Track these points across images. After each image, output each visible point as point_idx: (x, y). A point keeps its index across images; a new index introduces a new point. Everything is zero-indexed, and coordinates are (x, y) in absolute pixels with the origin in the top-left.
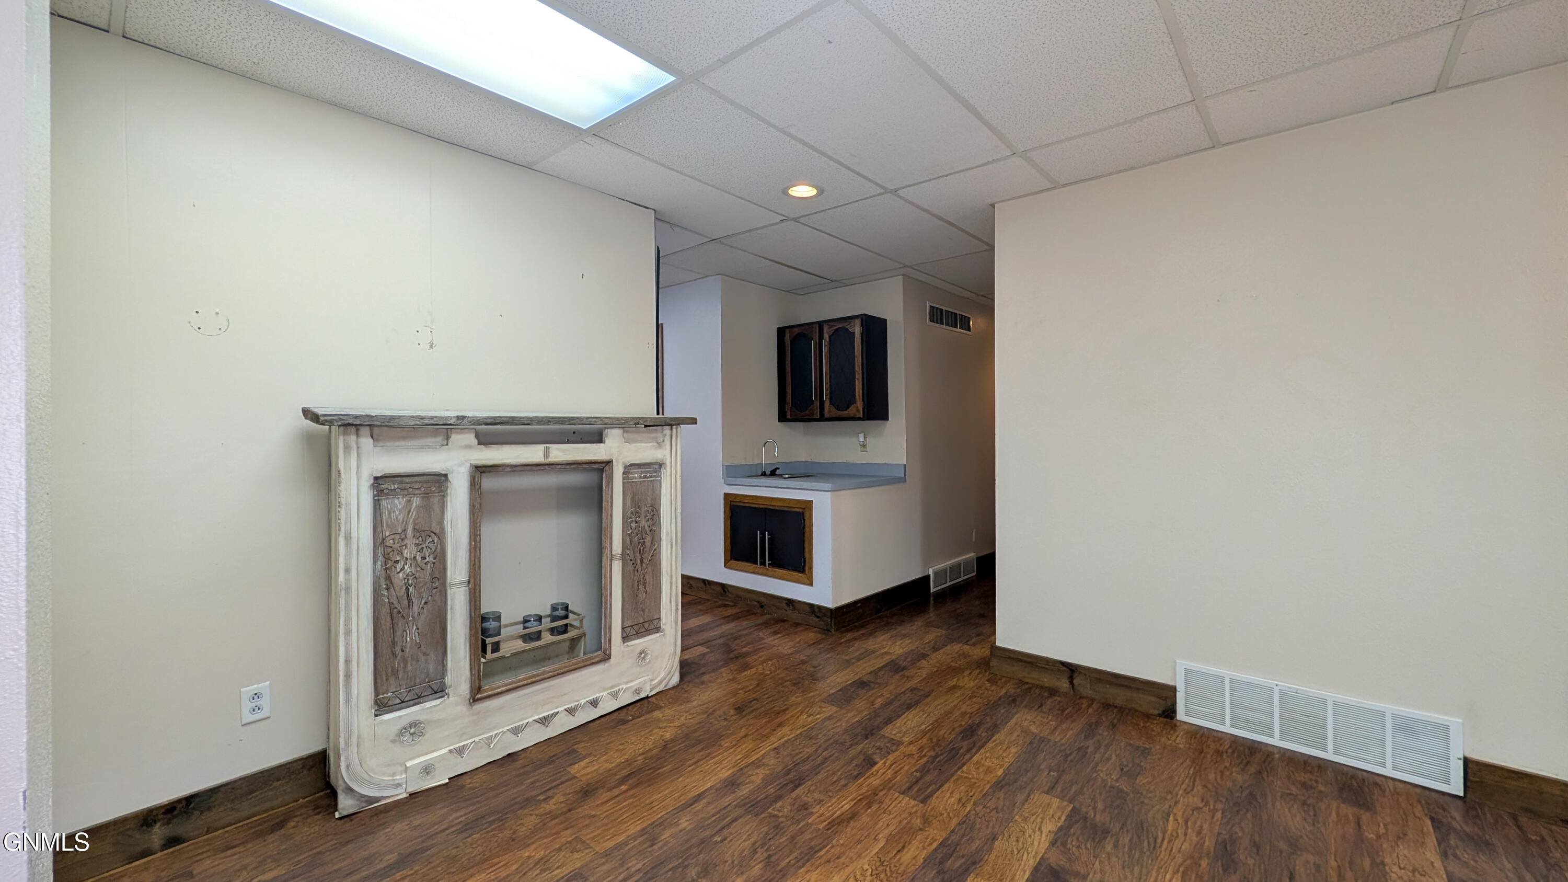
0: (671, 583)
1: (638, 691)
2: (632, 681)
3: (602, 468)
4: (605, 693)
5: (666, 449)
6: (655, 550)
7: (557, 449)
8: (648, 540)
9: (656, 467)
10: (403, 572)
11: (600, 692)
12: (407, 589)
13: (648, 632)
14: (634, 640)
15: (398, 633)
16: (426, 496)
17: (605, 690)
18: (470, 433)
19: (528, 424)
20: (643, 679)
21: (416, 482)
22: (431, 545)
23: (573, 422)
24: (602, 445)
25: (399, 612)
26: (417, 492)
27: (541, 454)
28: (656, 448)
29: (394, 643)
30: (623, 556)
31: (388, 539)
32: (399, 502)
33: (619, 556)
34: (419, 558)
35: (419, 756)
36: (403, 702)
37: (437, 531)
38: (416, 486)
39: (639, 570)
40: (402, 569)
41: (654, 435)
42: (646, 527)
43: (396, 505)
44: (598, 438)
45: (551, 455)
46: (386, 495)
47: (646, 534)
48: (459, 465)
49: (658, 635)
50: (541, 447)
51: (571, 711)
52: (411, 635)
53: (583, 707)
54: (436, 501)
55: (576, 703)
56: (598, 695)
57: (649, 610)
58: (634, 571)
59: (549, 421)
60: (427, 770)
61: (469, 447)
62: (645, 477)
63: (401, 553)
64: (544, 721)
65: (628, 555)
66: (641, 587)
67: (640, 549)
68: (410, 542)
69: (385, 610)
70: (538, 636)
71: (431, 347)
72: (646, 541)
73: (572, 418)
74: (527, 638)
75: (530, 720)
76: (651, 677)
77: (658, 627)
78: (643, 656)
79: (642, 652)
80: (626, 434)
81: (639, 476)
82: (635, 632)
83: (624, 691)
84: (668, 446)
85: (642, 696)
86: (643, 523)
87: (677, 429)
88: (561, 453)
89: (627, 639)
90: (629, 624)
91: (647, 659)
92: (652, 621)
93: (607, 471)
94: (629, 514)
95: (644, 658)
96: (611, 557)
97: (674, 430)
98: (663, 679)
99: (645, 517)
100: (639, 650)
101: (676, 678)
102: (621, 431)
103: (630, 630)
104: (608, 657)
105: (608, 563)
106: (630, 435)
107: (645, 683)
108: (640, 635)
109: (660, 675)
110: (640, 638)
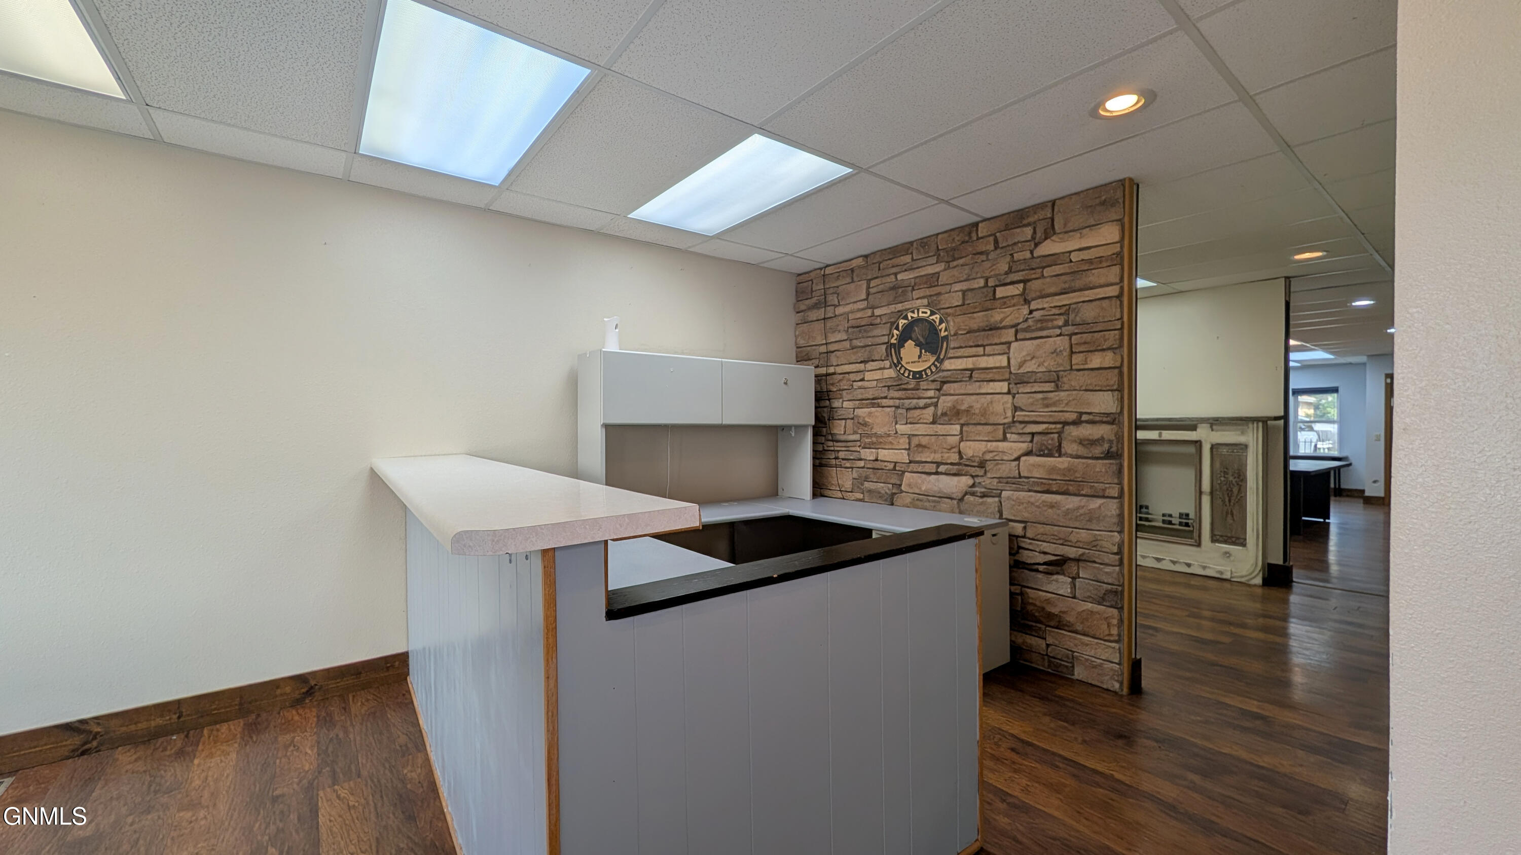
1: (1221, 573)
2: (1217, 565)
3: (1198, 444)
4: (1196, 563)
5: (1248, 436)
6: (1242, 497)
8: (1235, 490)
9: (1243, 446)
13: (1234, 543)
14: (1222, 544)
17: (1197, 562)
19: (1146, 422)
20: (1225, 568)
23: (1171, 420)
24: (1194, 432)
27: (1156, 435)
28: (1239, 435)
30: (1212, 493)
33: (1208, 494)
39: (1227, 505)
41: (1240, 428)
42: (1234, 482)
44: (1193, 428)
45: (1162, 436)
49: (1241, 548)
50: (1156, 432)
51: (1174, 562)
53: (1180, 563)
55: (1177, 560)
56: (1192, 562)
57: (1236, 530)
58: (1223, 505)
59: (1157, 420)
62: (1233, 452)
64: (1158, 560)
65: (1218, 494)
66: (1230, 516)
67: (1228, 494)
70: (1171, 523)
72: (1234, 490)
74: (1164, 522)
76: (1233, 570)
77: (1244, 544)
78: (1227, 554)
79: (1226, 553)
80: (1211, 427)
81: (1224, 450)
82: (1221, 539)
83: (1209, 567)
84: (1251, 435)
85: (1224, 577)
86: (1231, 478)
87: (1257, 424)
88: (1167, 435)
89: (1213, 540)
90: (1216, 533)
91: (1232, 558)
92: (1238, 538)
93: (1198, 447)
94: (1219, 472)
95: (1229, 557)
96: (1201, 493)
97: (1255, 425)
98: (1246, 576)
99: (1233, 475)
100: (1224, 550)
101: (1258, 581)
102: (1209, 425)
103: (1218, 537)
104: (1199, 545)
105: (1198, 495)
106: (1214, 427)
107: (1226, 570)
108: (1225, 542)
109: (1244, 573)
110: (1226, 544)
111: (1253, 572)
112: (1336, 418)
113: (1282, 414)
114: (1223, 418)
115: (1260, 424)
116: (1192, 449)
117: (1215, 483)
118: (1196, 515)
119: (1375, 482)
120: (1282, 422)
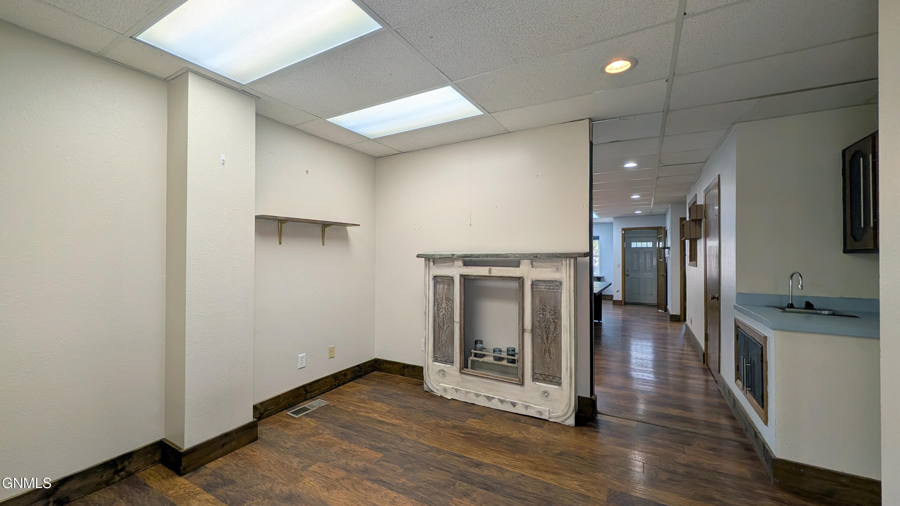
0: (567, 359)
1: (541, 413)
2: (537, 405)
3: (520, 280)
4: (520, 403)
5: (562, 273)
6: (557, 334)
7: (495, 269)
8: (552, 327)
9: (558, 283)
10: (442, 312)
11: (519, 401)
12: (443, 319)
13: (551, 382)
14: (541, 382)
15: (441, 334)
16: (449, 285)
17: (521, 401)
18: (460, 261)
19: (478, 257)
20: (545, 408)
21: (446, 279)
22: (450, 304)
23: (498, 256)
24: (517, 268)
25: (441, 327)
26: (446, 283)
27: (488, 271)
28: (555, 272)
29: (439, 338)
30: (532, 331)
31: (438, 299)
32: (441, 286)
33: (530, 331)
34: (446, 308)
35: (444, 384)
36: (441, 361)
37: (452, 299)
38: (446, 281)
39: (546, 343)
40: (442, 311)
41: (555, 264)
42: (551, 319)
43: (440, 287)
44: (517, 265)
45: (492, 272)
46: (438, 283)
47: (550, 323)
48: (457, 274)
49: (557, 387)
50: (488, 268)
51: (502, 401)
52: (444, 337)
53: (507, 402)
54: (452, 287)
55: (504, 399)
56: (516, 401)
57: (553, 370)
58: (542, 343)
59: (487, 256)
60: (445, 390)
61: (460, 267)
62: (550, 289)
63: (441, 305)
64: (489, 398)
65: (538, 332)
66: (547, 354)
67: (546, 331)
68: (444, 301)
69: (437, 325)
70: (501, 359)
71: (470, 226)
72: (550, 327)
73: (498, 255)
74: (495, 357)
75: (483, 394)
76: (551, 410)
77: (559, 384)
78: (546, 394)
79: (545, 392)
80: (532, 263)
81: (542, 287)
82: (540, 378)
83: (531, 408)
84: (564, 271)
85: (543, 417)
86: (548, 316)
87: (570, 260)
88: (497, 271)
89: (534, 379)
90: (536, 371)
91: (550, 397)
92: (554, 377)
93: (521, 283)
94: (538, 309)
95: (547, 396)
96: (523, 330)
97: (568, 261)
98: (561, 416)
99: (550, 312)
100: (543, 389)
101: (571, 422)
102: (529, 261)
103: (538, 375)
104: (522, 384)
105: (521, 333)
106: (534, 263)
107: (545, 411)
108: (544, 381)
109: (559, 413)
110: (545, 383)
111: (567, 412)
112: (598, 255)
113: (588, 251)
114: (542, 255)
115: (572, 261)
116: (515, 285)
117: (535, 320)
118: (519, 350)
119: (618, 291)
120: (588, 258)
